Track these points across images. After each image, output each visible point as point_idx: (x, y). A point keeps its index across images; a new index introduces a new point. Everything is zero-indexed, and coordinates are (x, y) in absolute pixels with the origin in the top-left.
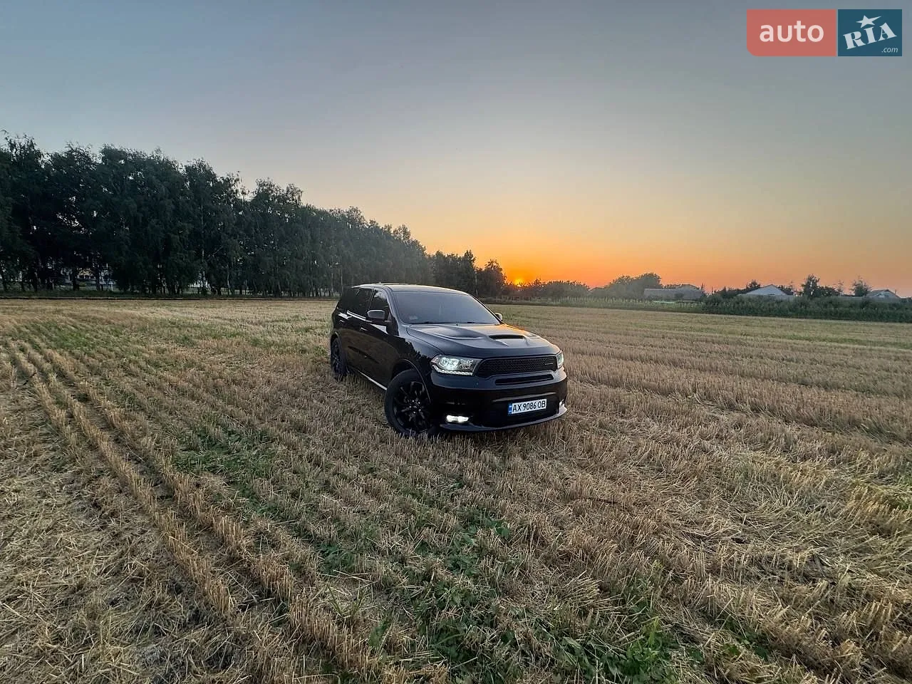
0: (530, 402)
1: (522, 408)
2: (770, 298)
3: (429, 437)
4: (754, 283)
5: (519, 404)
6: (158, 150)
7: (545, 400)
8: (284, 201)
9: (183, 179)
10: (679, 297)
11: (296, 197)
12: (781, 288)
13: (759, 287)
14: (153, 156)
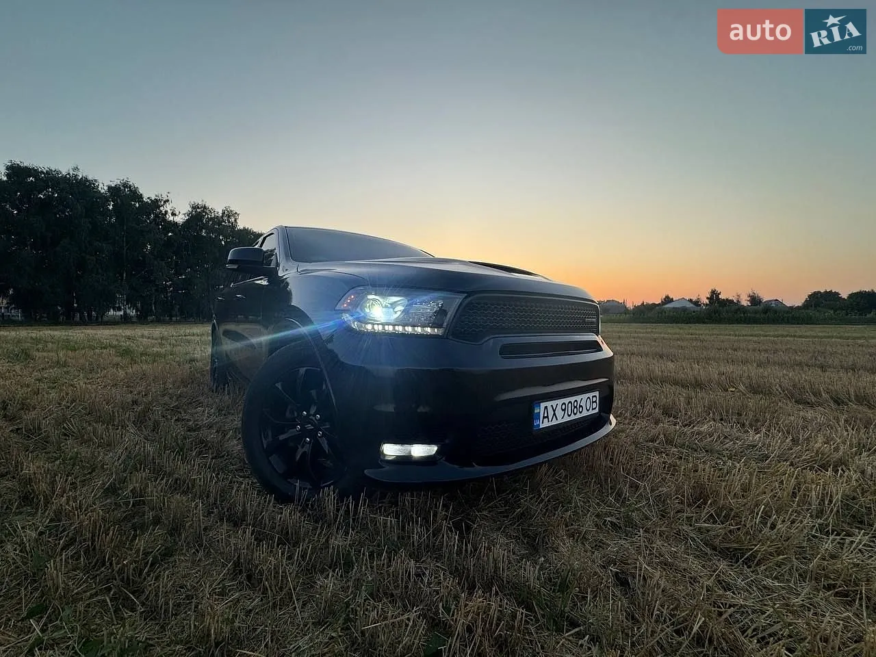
0: (572, 399)
1: (559, 413)
2: (684, 309)
3: (341, 497)
4: (667, 297)
5: (554, 403)
6: (76, 169)
7: (597, 394)
8: (220, 224)
9: (104, 199)
11: (232, 220)
12: (691, 301)
13: (672, 300)
14: (69, 174)
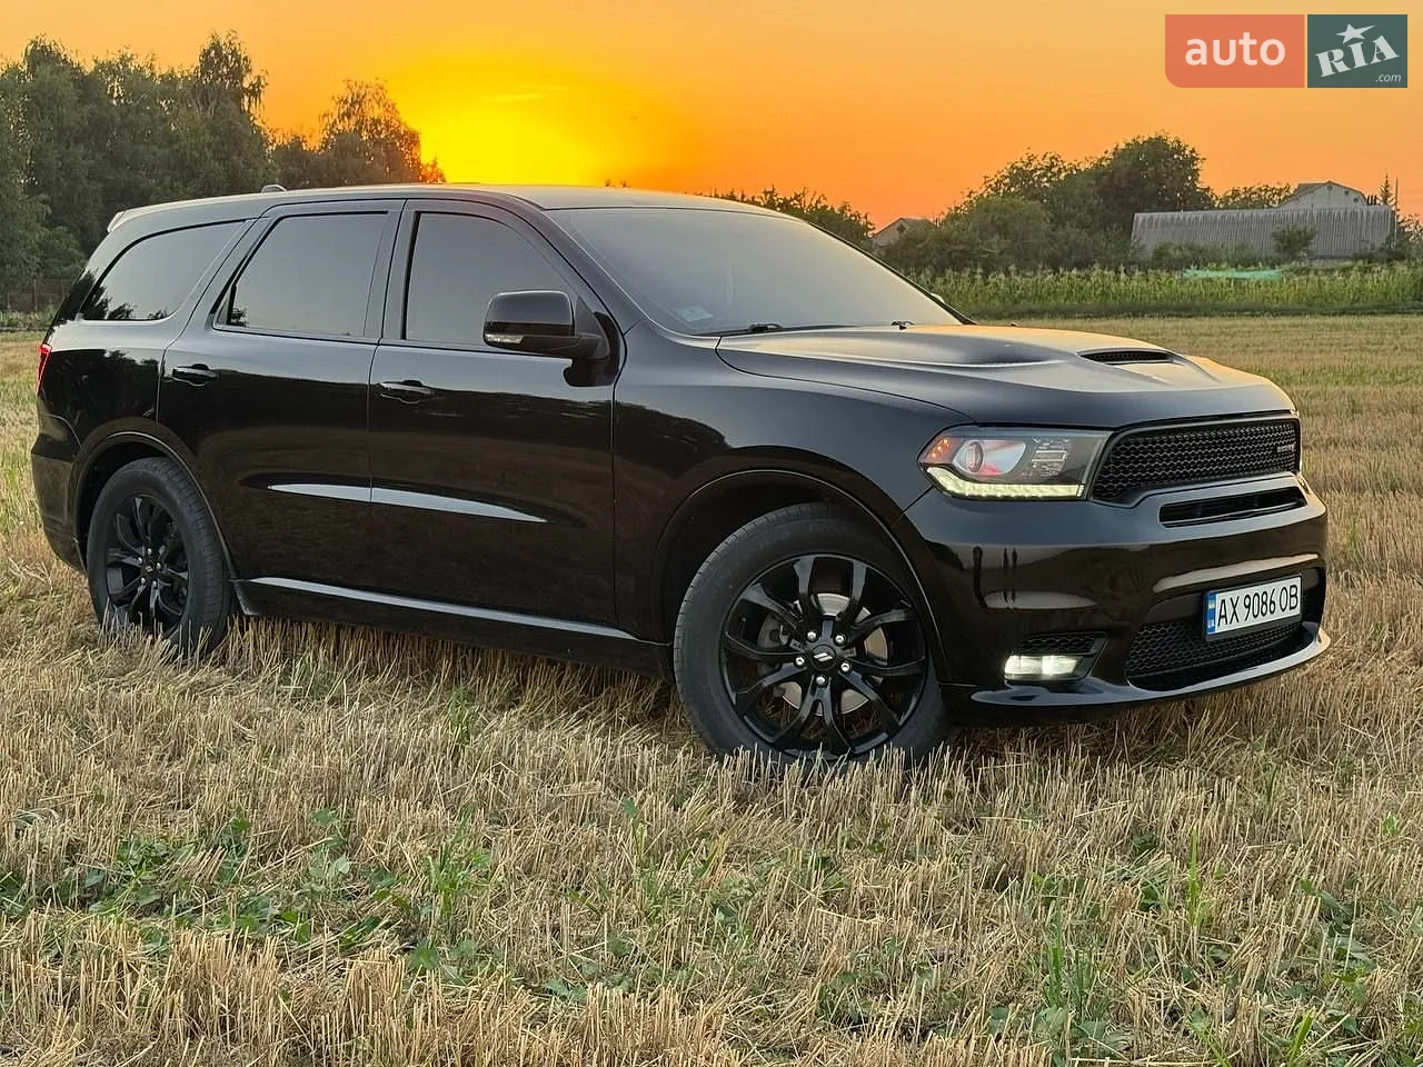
0: (1260, 589)
1: (1241, 611)
5: (1234, 595)
7: (1297, 581)
10: (1292, 245)
